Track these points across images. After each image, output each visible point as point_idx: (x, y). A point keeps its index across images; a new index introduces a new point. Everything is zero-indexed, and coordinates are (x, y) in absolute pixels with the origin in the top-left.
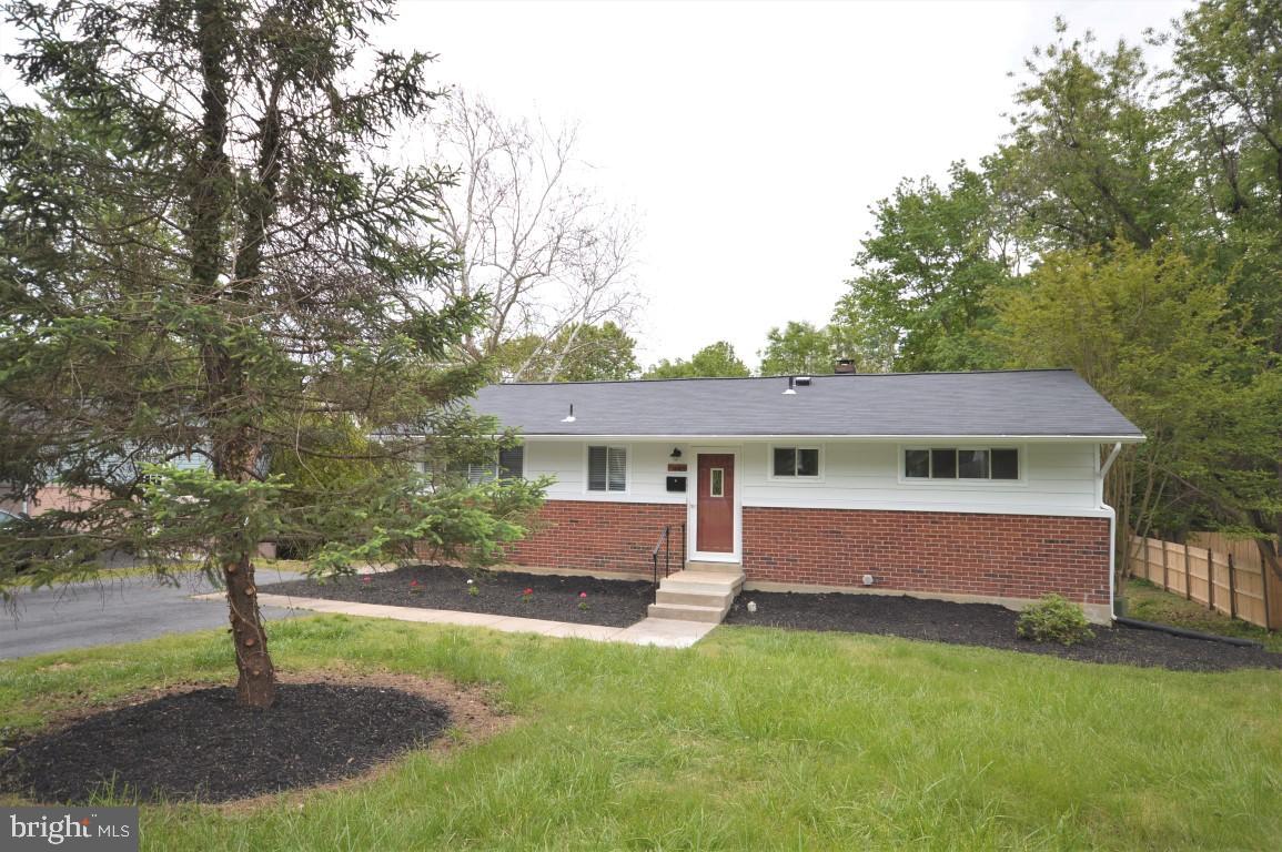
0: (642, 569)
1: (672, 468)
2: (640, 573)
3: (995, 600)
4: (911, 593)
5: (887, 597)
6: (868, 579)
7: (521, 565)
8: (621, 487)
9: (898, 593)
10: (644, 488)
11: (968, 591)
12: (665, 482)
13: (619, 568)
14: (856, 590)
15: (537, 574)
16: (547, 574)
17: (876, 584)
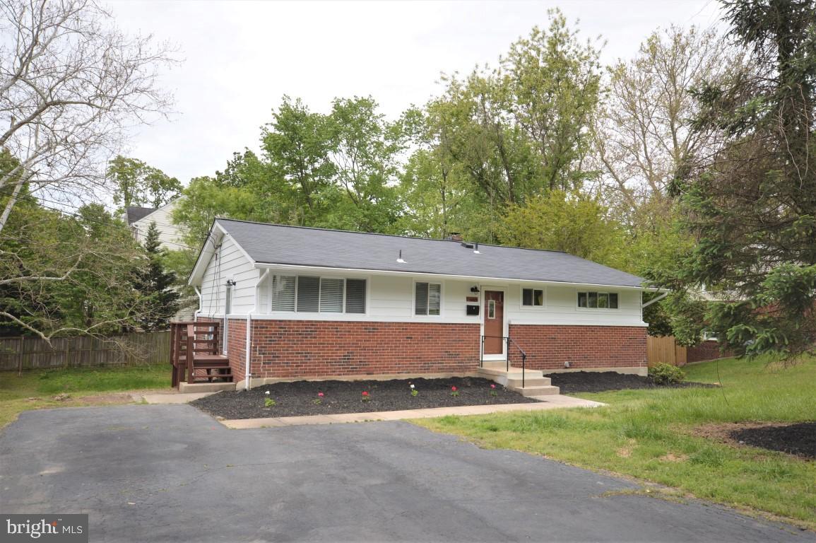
0: (454, 369)
1: (469, 299)
2: (452, 372)
3: (613, 369)
4: (584, 370)
5: (575, 373)
6: (567, 363)
7: (368, 374)
8: (437, 312)
9: (578, 370)
10: (452, 313)
11: (604, 366)
12: (466, 309)
13: (440, 370)
14: (562, 371)
15: (382, 380)
16: (389, 379)
17: (571, 366)
